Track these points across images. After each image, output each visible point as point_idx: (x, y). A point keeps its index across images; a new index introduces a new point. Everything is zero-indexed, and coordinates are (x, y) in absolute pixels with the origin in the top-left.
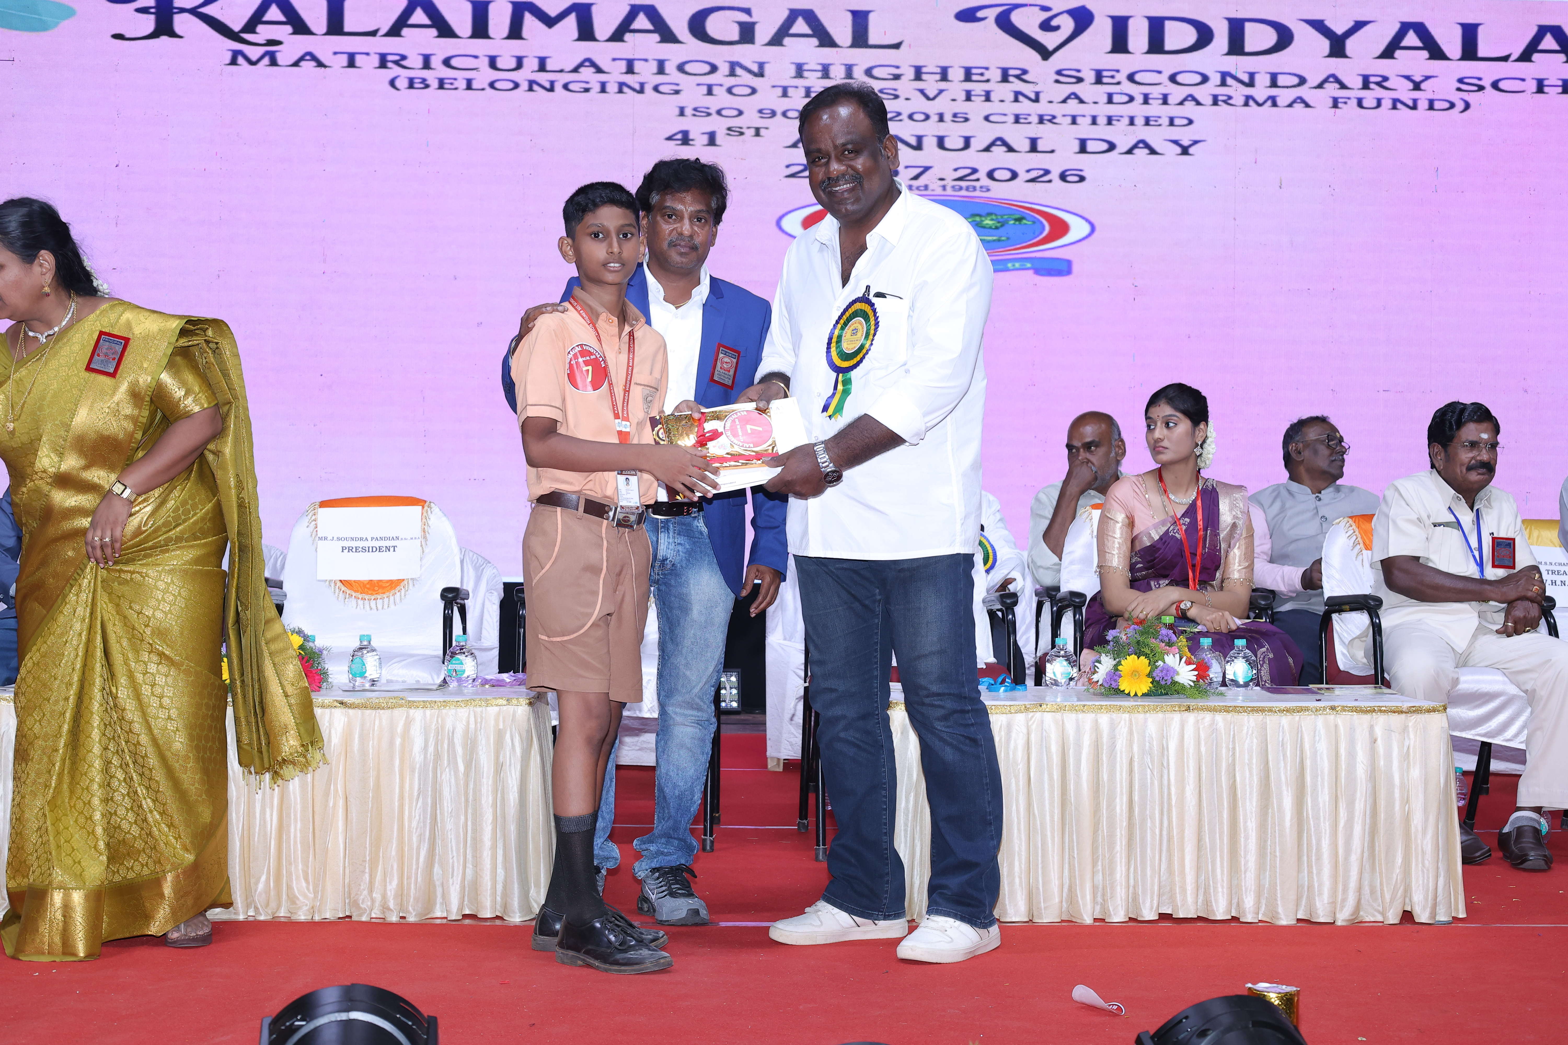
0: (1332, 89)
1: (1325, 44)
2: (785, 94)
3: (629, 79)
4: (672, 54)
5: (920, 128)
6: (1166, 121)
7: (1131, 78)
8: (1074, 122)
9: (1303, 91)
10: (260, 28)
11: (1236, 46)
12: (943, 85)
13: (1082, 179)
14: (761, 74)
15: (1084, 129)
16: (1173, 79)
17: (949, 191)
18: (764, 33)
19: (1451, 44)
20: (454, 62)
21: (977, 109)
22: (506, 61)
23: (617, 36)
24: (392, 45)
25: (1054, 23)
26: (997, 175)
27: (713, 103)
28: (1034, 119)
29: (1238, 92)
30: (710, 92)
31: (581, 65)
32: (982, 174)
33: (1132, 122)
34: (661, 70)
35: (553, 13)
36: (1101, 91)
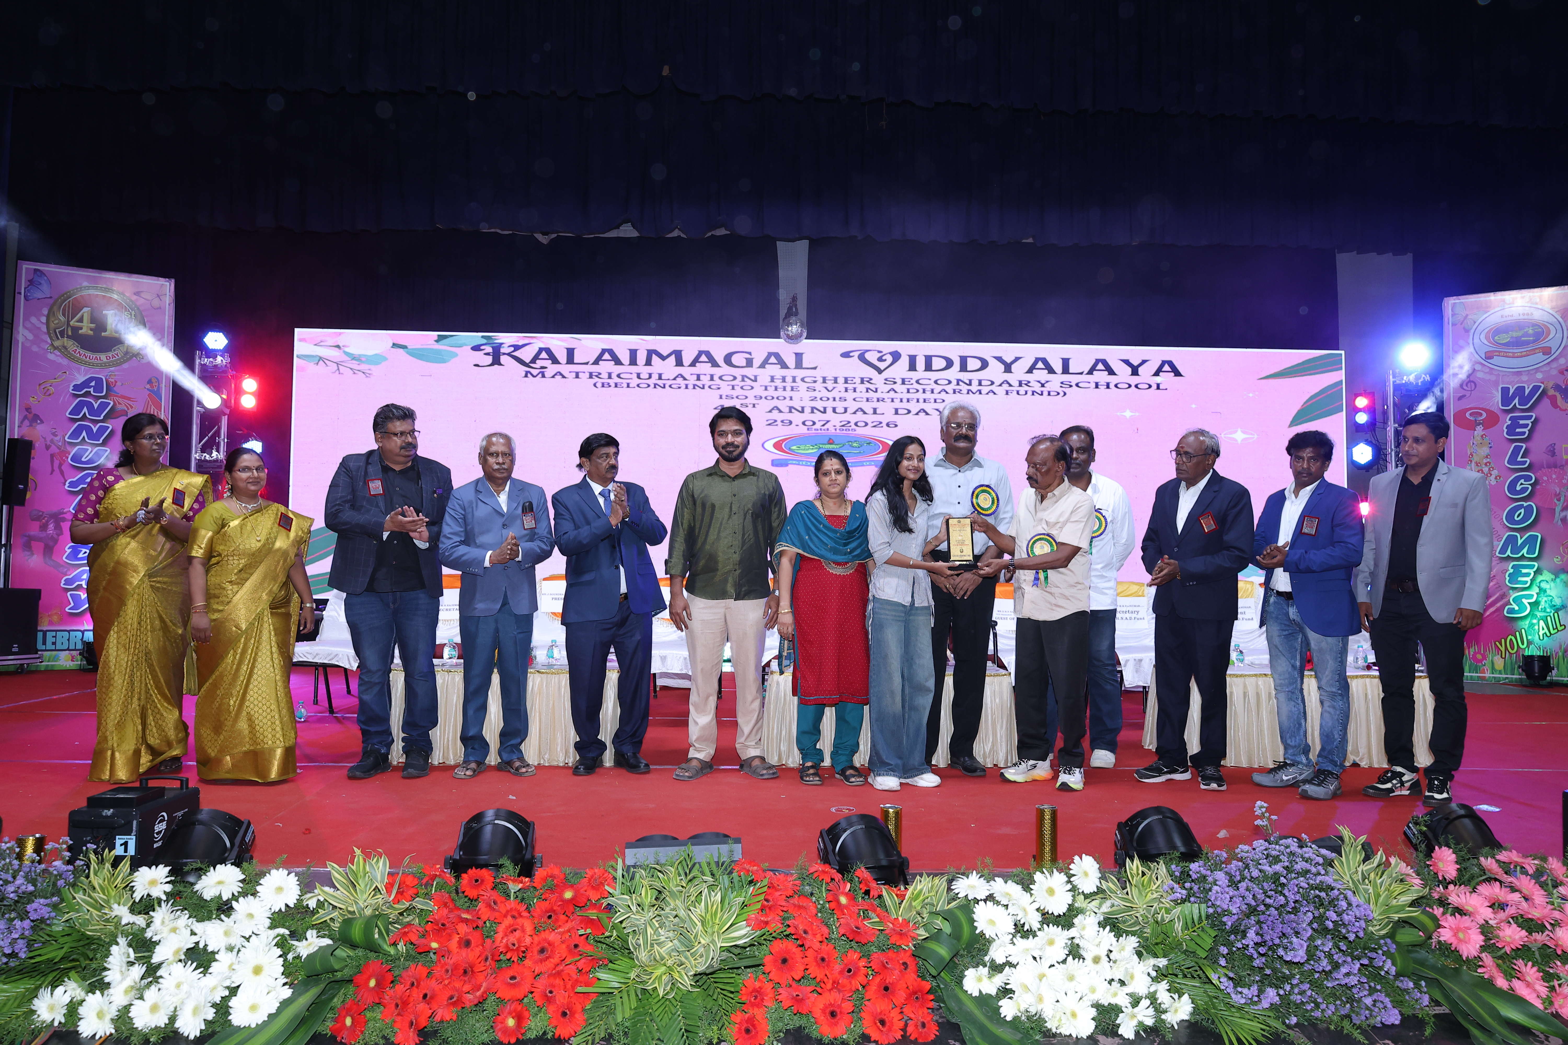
0: (1005, 386)
1: (1002, 367)
2: (766, 389)
3: (698, 383)
4: (717, 372)
5: (825, 404)
6: (933, 401)
7: (917, 382)
8: (892, 401)
9: (993, 388)
10: (538, 361)
11: (964, 368)
12: (835, 385)
13: (896, 426)
14: (756, 380)
15: (897, 404)
16: (936, 382)
17: (838, 431)
18: (757, 362)
19: (1058, 367)
20: (622, 376)
21: (850, 395)
22: (644, 375)
23: (693, 364)
24: (595, 369)
25: (884, 358)
26: (859, 424)
27: (735, 393)
28: (875, 400)
29: (964, 388)
30: (733, 388)
31: (677, 377)
32: (852, 424)
33: (918, 401)
34: (712, 379)
35: (665, 354)
36: (904, 388)
